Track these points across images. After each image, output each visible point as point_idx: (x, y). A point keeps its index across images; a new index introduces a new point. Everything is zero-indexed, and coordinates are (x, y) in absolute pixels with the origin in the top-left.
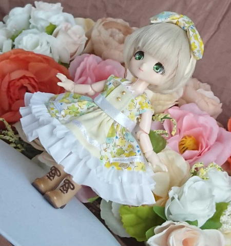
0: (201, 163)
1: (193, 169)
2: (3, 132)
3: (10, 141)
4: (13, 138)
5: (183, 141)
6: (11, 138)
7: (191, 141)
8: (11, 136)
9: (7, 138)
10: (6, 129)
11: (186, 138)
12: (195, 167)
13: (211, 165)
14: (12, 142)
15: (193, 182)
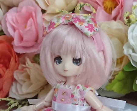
0: (127, 13)
1: (126, 20)
2: (8, 104)
3: (16, 105)
4: (16, 103)
5: (105, 6)
6: (15, 104)
7: (109, 2)
8: (14, 103)
9: (13, 105)
10: (7, 102)
11: (105, 3)
12: (126, 18)
13: (133, 8)
14: (18, 105)
15: (131, 33)
